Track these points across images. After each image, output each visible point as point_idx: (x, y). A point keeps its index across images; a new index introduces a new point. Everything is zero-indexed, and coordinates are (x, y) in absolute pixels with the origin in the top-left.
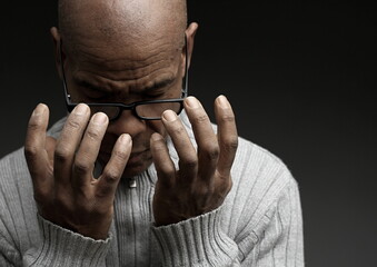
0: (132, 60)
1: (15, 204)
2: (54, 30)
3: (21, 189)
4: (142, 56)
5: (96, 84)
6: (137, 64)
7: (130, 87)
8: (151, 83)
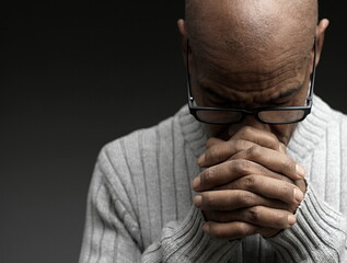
0: (258, 73)
1: (139, 179)
2: (181, 22)
3: (146, 165)
4: (267, 70)
5: (220, 92)
6: (262, 78)
7: (255, 97)
8: (276, 94)
